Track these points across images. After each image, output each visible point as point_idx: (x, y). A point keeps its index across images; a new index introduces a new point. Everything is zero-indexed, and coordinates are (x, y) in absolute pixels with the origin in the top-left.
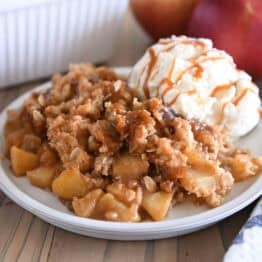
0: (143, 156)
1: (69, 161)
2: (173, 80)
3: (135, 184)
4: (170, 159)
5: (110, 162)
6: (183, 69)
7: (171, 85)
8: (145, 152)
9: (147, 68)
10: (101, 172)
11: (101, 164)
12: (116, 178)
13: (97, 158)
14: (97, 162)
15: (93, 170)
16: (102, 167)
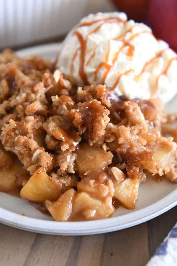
0: (105, 147)
1: (32, 164)
2: (110, 63)
3: (105, 177)
4: (132, 146)
5: (74, 158)
6: (117, 50)
7: (109, 68)
8: (105, 142)
9: (79, 52)
10: (67, 170)
11: (66, 162)
12: (85, 174)
13: (60, 157)
14: (61, 161)
15: (58, 169)
16: (68, 166)
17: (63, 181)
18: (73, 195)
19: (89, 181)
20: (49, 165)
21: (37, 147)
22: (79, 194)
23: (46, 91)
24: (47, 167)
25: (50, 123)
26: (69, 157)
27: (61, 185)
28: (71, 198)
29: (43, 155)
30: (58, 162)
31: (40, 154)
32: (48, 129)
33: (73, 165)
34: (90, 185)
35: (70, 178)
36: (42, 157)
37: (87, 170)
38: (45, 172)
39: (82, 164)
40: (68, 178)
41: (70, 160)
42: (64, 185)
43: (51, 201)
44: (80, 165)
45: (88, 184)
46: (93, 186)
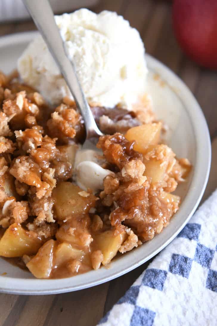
10: (45, 220)
11: (43, 211)
12: (65, 221)
13: (36, 205)
14: (37, 210)
15: (35, 219)
16: (46, 215)
17: (41, 233)
18: (53, 246)
19: (68, 229)
20: (22, 216)
21: (6, 198)
22: (59, 246)
23: (9, 121)
24: (21, 218)
25: (19, 167)
26: (46, 205)
27: (40, 238)
28: (52, 251)
29: (15, 207)
30: (35, 211)
31: (10, 205)
32: (18, 176)
33: (51, 212)
34: (70, 235)
35: (49, 228)
36: (13, 208)
37: (68, 216)
38: (20, 227)
39: (62, 210)
40: (47, 228)
41: (48, 208)
42: (43, 237)
43: (29, 256)
44: (60, 210)
45: (68, 232)
46: (74, 235)
